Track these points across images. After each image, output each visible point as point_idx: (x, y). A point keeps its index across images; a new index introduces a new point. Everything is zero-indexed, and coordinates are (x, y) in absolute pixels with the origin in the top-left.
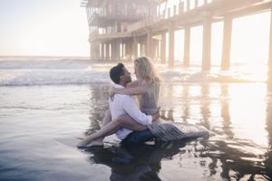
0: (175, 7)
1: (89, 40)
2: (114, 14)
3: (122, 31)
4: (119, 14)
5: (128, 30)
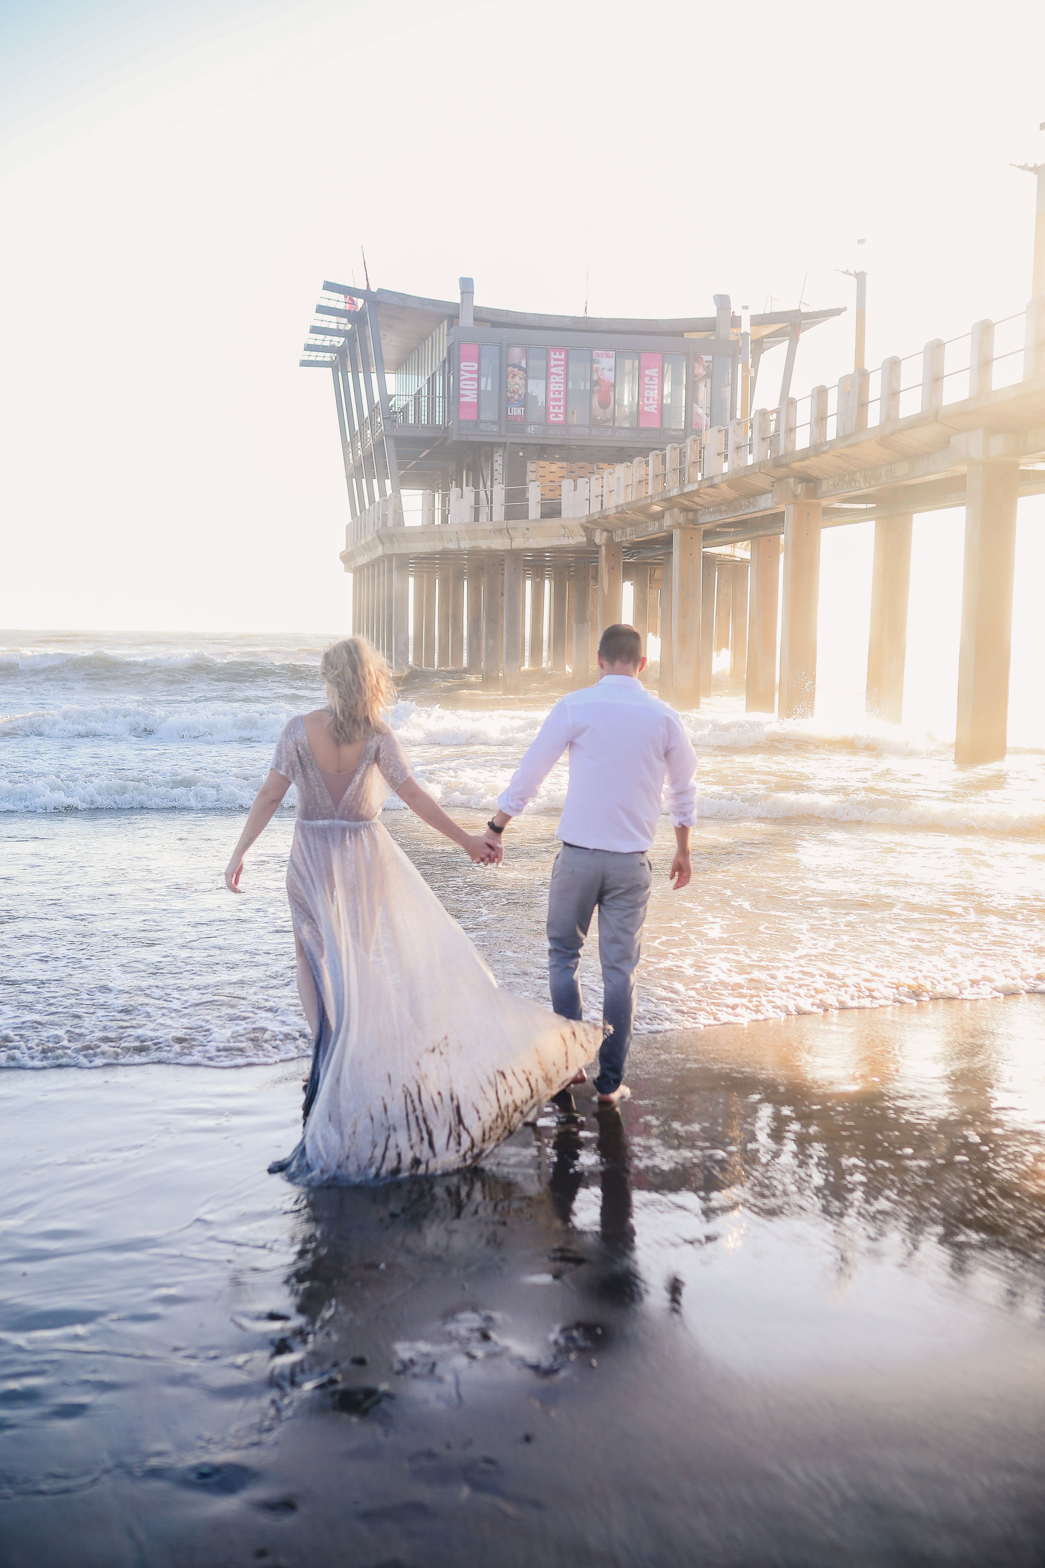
0: (821, 393)
1: (347, 558)
2: (489, 414)
3: (534, 511)
4: (517, 411)
5: (567, 512)
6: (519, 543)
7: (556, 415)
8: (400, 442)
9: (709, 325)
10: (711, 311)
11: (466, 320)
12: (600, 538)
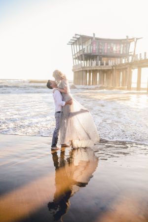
2: (97, 51)
3: (105, 64)
4: (100, 51)
5: (109, 64)
6: (102, 69)
7: (106, 52)
8: (85, 55)
9: (126, 40)
10: (125, 38)
11: (94, 39)
12: (114, 68)
